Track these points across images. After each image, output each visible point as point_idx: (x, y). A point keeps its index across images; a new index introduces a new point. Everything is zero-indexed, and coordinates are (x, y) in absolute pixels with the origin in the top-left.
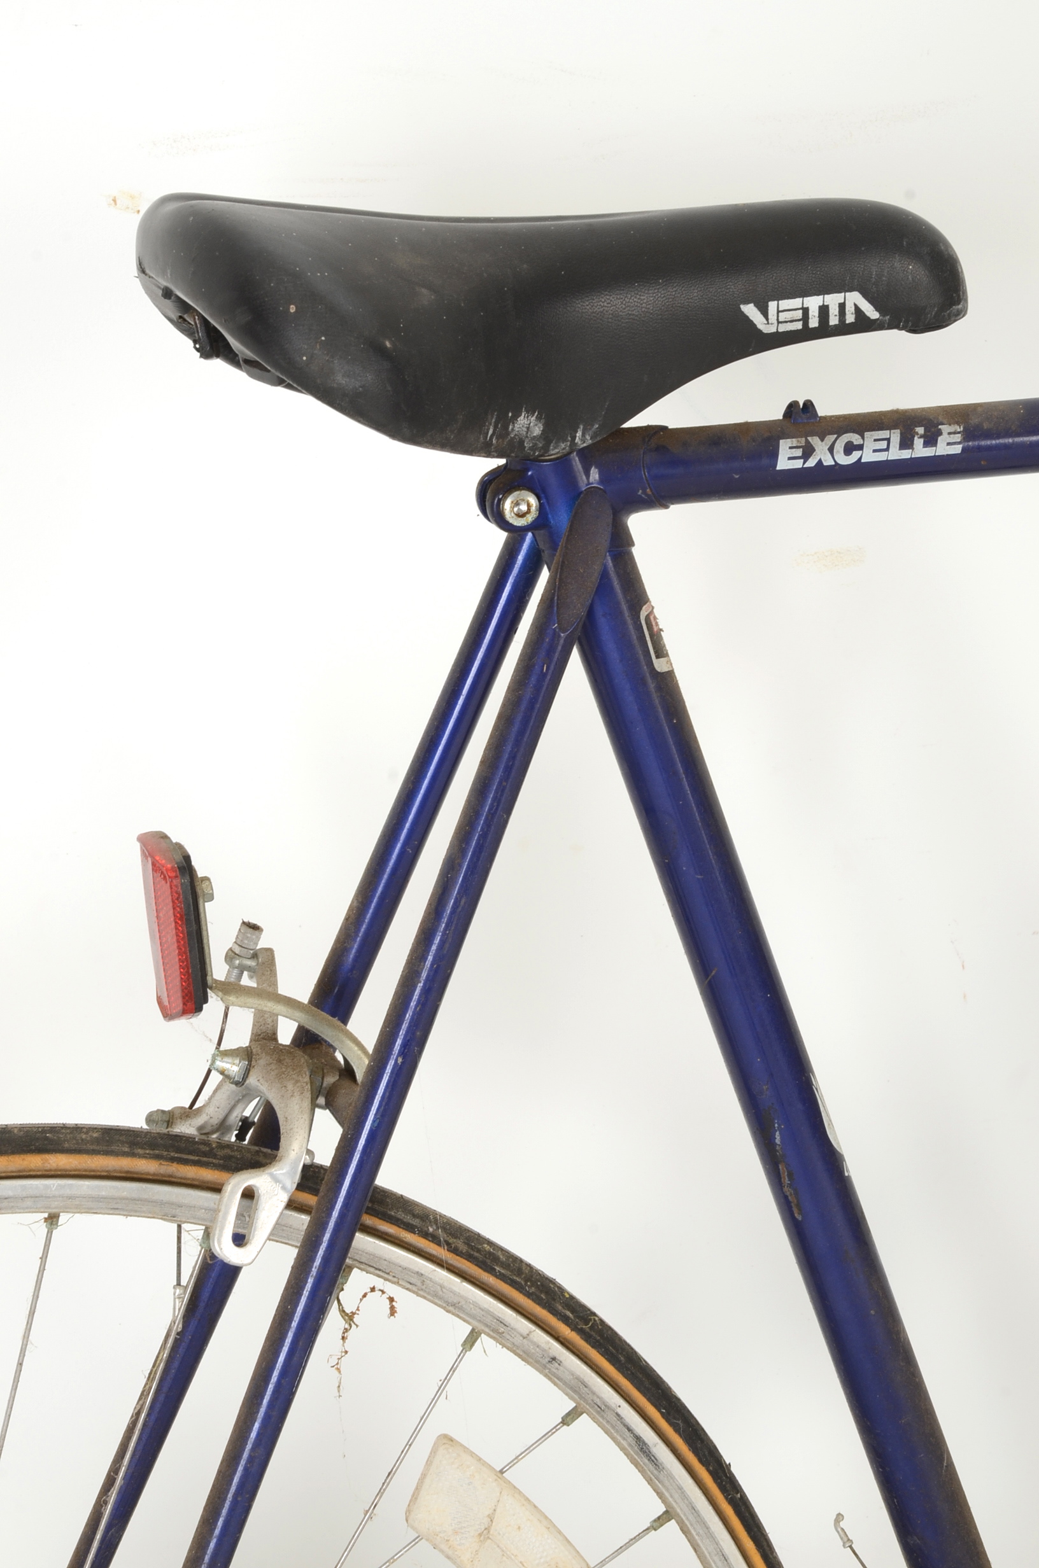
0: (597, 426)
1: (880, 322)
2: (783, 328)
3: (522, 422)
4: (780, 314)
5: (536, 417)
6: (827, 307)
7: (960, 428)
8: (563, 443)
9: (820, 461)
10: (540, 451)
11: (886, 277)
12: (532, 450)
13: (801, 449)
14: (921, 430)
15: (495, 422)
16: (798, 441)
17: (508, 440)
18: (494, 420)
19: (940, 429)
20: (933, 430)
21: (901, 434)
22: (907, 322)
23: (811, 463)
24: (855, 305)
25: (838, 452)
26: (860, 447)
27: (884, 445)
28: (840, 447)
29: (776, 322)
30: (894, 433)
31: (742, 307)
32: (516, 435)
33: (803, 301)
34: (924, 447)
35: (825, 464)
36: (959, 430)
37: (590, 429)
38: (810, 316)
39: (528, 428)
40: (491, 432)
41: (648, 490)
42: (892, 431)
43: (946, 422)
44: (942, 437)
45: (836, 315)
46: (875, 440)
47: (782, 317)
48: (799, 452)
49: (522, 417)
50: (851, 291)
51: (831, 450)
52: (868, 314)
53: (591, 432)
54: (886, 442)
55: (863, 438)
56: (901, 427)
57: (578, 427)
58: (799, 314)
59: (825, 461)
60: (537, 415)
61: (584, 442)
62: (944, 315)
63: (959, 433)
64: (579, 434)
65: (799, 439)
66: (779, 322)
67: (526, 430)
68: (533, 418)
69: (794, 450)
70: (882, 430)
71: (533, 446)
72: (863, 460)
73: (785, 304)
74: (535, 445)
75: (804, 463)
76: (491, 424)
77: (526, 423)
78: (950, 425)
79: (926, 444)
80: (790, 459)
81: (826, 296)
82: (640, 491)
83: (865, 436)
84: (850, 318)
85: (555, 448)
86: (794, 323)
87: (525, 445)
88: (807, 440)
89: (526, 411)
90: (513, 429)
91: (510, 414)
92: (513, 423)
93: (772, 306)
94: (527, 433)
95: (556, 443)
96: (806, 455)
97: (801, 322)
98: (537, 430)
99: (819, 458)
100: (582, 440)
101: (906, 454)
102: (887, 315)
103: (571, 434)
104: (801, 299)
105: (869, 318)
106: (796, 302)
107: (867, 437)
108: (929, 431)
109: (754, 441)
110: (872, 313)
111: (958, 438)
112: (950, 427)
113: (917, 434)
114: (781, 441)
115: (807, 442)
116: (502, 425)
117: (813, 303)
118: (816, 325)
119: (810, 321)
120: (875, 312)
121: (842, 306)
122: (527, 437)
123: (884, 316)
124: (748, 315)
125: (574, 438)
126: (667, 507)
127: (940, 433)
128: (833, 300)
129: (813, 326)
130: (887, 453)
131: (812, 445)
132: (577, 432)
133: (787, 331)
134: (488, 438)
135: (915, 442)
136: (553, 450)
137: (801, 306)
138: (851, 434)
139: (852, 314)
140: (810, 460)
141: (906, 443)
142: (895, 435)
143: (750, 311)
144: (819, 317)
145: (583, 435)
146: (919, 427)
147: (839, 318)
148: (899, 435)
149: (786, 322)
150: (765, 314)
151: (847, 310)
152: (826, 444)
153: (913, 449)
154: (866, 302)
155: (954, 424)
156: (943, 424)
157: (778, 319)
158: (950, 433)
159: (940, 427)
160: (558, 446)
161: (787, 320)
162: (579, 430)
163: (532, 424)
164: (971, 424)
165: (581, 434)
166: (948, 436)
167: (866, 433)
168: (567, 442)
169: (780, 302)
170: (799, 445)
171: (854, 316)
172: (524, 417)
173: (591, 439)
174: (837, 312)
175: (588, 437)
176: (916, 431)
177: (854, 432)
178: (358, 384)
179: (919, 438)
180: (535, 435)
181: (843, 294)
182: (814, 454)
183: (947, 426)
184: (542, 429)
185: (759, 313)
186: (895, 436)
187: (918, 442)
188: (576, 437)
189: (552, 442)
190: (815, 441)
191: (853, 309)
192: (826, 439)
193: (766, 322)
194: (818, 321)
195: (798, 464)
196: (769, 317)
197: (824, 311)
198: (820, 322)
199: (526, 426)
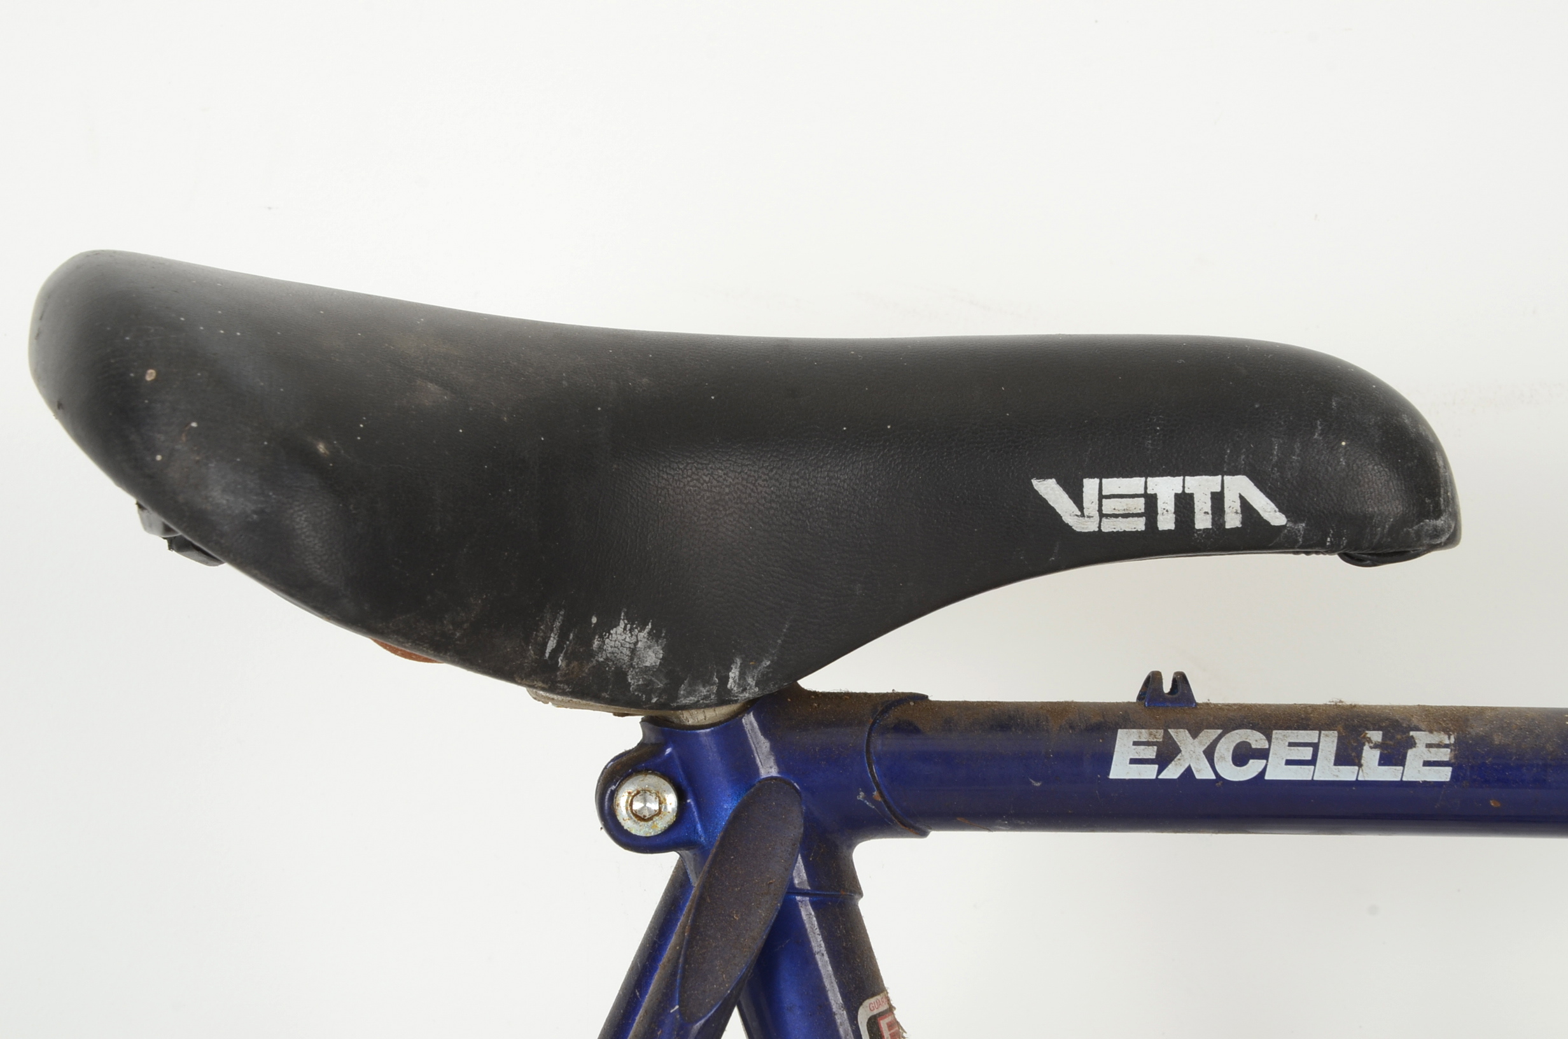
0: (768, 663)
1: (1289, 531)
2: (1109, 526)
3: (620, 637)
4: (1104, 501)
5: (649, 633)
6: (1191, 496)
7: (1449, 738)
8: (704, 686)
9: (1189, 770)
10: (660, 696)
11: (1298, 456)
12: (644, 692)
13: (1155, 748)
14: (1376, 736)
15: (561, 628)
16: (1151, 734)
17: (591, 665)
18: (557, 624)
19: (1412, 737)
20: (1399, 737)
21: (1340, 739)
22: (1338, 536)
23: (1173, 772)
24: (1242, 499)
25: (1222, 758)
26: (1263, 754)
27: (1307, 753)
28: (1225, 749)
29: (1097, 514)
30: (1327, 736)
31: (1035, 482)
32: (607, 659)
33: (1146, 482)
34: (1380, 764)
35: (1198, 776)
36: (1447, 742)
37: (755, 667)
38: (1160, 510)
39: (633, 651)
40: (552, 644)
41: (875, 793)
42: (1323, 732)
43: (1423, 727)
44: (1414, 749)
45: (1206, 513)
46: (1291, 744)
47: (1109, 506)
48: (1151, 753)
49: (620, 629)
50: (1233, 475)
51: (1209, 753)
52: (1266, 516)
53: (756, 673)
54: (1311, 749)
55: (1269, 739)
56: (1340, 727)
57: (732, 662)
58: (1139, 505)
59: (1198, 771)
60: (652, 629)
61: (744, 690)
62: (1408, 533)
63: (1446, 746)
64: (734, 674)
65: (1154, 731)
66: (1102, 516)
67: (628, 653)
68: (642, 634)
69: (1142, 747)
70: (1305, 729)
71: (647, 685)
72: (1267, 777)
73: (1113, 485)
74: (649, 683)
75: (1159, 772)
76: (552, 630)
77: (628, 639)
78: (1431, 732)
79: (1384, 761)
80: (1133, 761)
81: (1187, 478)
82: (862, 794)
83: (1274, 736)
84: (1233, 520)
85: (689, 694)
86: (1130, 519)
87: (630, 681)
88: (1167, 734)
89: (627, 617)
90: (601, 648)
91: (594, 620)
92: (601, 637)
93: (1090, 486)
94: (632, 659)
95: (690, 685)
96: (1164, 759)
97: (1143, 520)
98: (652, 657)
99: (1186, 766)
100: (739, 685)
101: (1347, 774)
102: (1302, 521)
103: (718, 672)
104: (1143, 479)
105: (1267, 523)
106: (1135, 484)
107: (1277, 739)
108: (1392, 738)
109: (1071, 727)
110: (1275, 517)
111: (1445, 755)
112: (1432, 735)
113: (1369, 741)
114: (1119, 731)
115: (1167, 736)
116: (576, 636)
117: (1166, 488)
118: (1171, 526)
119: (1160, 518)
120: (1279, 514)
121: (1218, 499)
122: (631, 666)
123: (1295, 522)
124: (1045, 497)
125: (724, 680)
126: (923, 834)
127: (1412, 743)
128: (1201, 487)
129: (1166, 528)
130: (1312, 767)
131: (1175, 743)
132: (729, 669)
133: (1118, 532)
134: (547, 655)
135: (1364, 754)
136: (685, 697)
137: (1142, 492)
138: (1249, 731)
139: (1237, 513)
140: (1170, 766)
141: (1347, 756)
142: (1327, 739)
143: (1049, 490)
144: (1175, 513)
145: (742, 675)
146: (1374, 730)
147: (1213, 519)
148: (1336, 741)
149: (1116, 516)
150: (1077, 498)
151: (1226, 506)
152: (1200, 743)
153: (1360, 765)
154: (1261, 495)
155: (1439, 731)
156: (1417, 729)
157: (1100, 510)
158: (1429, 746)
159: (1412, 733)
160: (695, 691)
161: (1117, 512)
162: (733, 666)
163: (640, 645)
164: (1469, 733)
165: (737, 673)
166: (1425, 750)
167: (1274, 732)
168: (712, 685)
169: (1104, 480)
170: (1151, 740)
171: (1239, 517)
172: (625, 629)
173: (756, 685)
174: (1208, 507)
175: (751, 681)
176: (1368, 736)
177: (1254, 727)
178: (250, 507)
179: (1371, 748)
180: (648, 664)
181: (1219, 477)
182: (1178, 757)
183: (1427, 733)
184: (661, 656)
185: (1066, 496)
186: (1329, 743)
187: (1371, 756)
188: (728, 678)
189: (683, 683)
190: (1181, 736)
191: (1237, 505)
192: (1201, 735)
193: (1079, 513)
194: (1174, 521)
195: (1149, 772)
196: (1085, 505)
197: (1184, 503)
198: (1177, 522)
199: (628, 645)
